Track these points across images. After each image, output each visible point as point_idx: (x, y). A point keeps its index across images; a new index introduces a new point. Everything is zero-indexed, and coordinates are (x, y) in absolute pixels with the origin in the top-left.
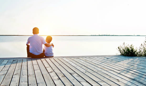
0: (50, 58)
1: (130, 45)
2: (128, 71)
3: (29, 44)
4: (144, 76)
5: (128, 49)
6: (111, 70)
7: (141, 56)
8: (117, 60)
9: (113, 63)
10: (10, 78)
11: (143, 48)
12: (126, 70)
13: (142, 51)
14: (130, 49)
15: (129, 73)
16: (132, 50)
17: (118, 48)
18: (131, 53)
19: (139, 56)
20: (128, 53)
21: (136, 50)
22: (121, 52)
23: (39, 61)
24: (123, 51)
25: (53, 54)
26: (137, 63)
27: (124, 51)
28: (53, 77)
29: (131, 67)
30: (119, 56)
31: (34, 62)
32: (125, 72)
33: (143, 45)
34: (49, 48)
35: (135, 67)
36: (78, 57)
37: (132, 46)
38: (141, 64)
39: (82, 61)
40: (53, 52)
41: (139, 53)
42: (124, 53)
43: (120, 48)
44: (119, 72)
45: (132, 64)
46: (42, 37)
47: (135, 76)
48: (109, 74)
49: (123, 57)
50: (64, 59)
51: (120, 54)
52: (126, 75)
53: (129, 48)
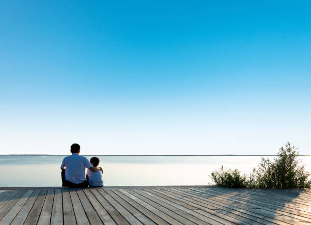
0: (97, 188)
1: (233, 170)
2: (229, 210)
3: (65, 168)
4: (259, 220)
5: (230, 177)
6: (200, 209)
7: (252, 187)
8: (209, 193)
9: (202, 198)
10: (36, 216)
11: (257, 175)
12: (225, 209)
13: (255, 180)
14: (233, 176)
15: (231, 215)
16: (237, 178)
17: (212, 174)
18: (235, 183)
19: (250, 188)
20: (230, 183)
21: (245, 179)
22: (216, 181)
23: (80, 192)
24: (220, 179)
25: (102, 182)
26: (246, 199)
27: (223, 179)
28: (102, 216)
29: (235, 205)
30: (213, 187)
31: (73, 193)
32: (225, 212)
33: (257, 169)
34: (96, 173)
35: (242, 205)
36: (143, 188)
37: (238, 171)
38: (254, 201)
39: (150, 194)
40: (103, 179)
41: (249, 184)
42: (222, 183)
43: (215, 175)
44: (213, 212)
45: (236, 200)
46: (84, 158)
47: (242, 219)
48: (196, 215)
49: (222, 190)
50: (121, 190)
51: (214, 183)
52: (226, 217)
53: (231, 174)
